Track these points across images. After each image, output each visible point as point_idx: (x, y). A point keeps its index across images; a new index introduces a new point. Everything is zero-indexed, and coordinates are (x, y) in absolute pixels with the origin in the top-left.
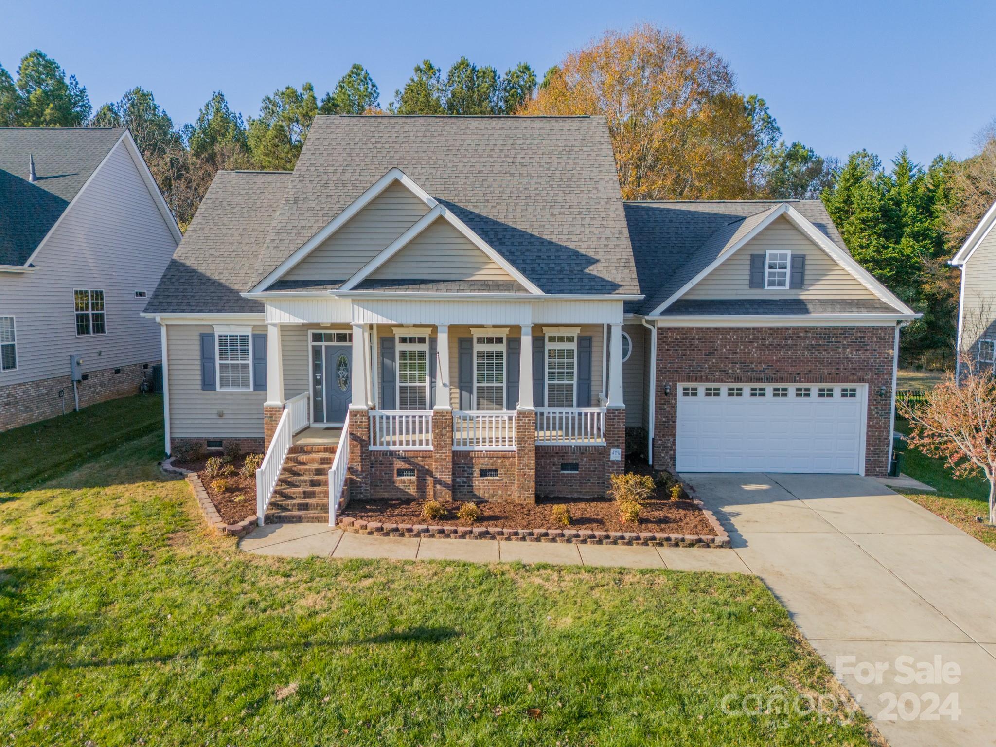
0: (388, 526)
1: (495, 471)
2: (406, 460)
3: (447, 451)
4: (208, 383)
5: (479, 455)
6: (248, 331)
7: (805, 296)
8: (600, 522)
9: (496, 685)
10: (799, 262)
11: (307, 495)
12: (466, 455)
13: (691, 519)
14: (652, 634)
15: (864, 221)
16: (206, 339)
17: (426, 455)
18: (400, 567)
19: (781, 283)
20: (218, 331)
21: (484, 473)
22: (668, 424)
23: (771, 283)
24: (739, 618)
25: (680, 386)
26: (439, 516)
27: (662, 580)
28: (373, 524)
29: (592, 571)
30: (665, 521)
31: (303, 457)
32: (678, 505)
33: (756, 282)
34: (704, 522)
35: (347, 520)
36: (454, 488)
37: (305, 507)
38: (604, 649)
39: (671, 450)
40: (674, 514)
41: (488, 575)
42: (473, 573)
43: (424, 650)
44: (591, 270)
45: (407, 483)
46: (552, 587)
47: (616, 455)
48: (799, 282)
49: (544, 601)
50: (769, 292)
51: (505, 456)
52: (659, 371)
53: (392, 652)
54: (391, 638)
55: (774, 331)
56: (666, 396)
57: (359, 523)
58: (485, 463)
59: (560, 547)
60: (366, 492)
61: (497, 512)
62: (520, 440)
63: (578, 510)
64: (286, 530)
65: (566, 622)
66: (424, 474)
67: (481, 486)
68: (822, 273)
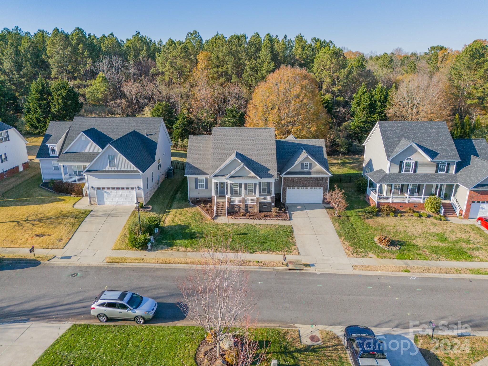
0: (236, 217)
1: (252, 207)
2: (237, 205)
3: (244, 204)
4: (196, 187)
5: (249, 205)
6: (204, 178)
7: (311, 171)
8: (269, 216)
9: (254, 240)
10: (311, 165)
11: (221, 212)
12: (247, 205)
13: (285, 215)
14: (274, 234)
15: (363, 108)
16: (196, 180)
17: (240, 205)
18: (239, 225)
19: (307, 168)
20: (198, 178)
21: (250, 207)
22: (285, 195)
23: (305, 168)
24: (286, 232)
25: (287, 188)
26: (243, 216)
27: (277, 226)
28: (233, 217)
29: (267, 225)
30: (280, 216)
31: (219, 204)
32: (283, 213)
33: (302, 168)
34: (287, 216)
35: (229, 216)
36: (245, 210)
37: (221, 214)
38: (267, 236)
39: (285, 199)
40: (282, 214)
41: (252, 226)
42: (250, 226)
43: (245, 236)
44: (269, 172)
45: (237, 209)
46: (261, 227)
47: (273, 204)
48: (310, 168)
49: (260, 229)
50: (305, 170)
51: (254, 205)
52: (283, 185)
53: (241, 236)
54: (240, 234)
55: (305, 177)
56: (285, 190)
57: (231, 217)
58: (251, 206)
59: (263, 221)
60: (230, 211)
61: (252, 214)
62: (256, 202)
63: (266, 214)
64: (219, 218)
65: (263, 232)
66: (240, 208)
67: (250, 210)
68: (314, 167)
